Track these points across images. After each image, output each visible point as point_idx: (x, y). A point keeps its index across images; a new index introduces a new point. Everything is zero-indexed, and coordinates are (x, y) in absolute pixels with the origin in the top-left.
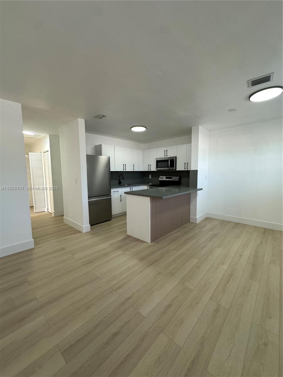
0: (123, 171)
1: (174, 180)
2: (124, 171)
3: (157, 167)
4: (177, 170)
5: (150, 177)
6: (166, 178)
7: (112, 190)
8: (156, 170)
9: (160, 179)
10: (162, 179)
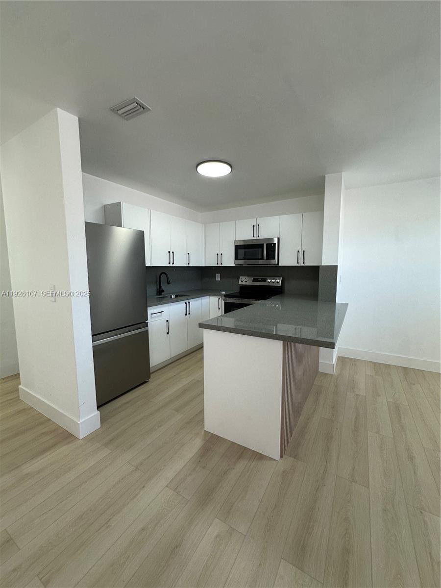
0: (168, 265)
1: (270, 285)
2: (170, 265)
3: (237, 258)
4: (280, 265)
5: (218, 279)
6: (254, 280)
7: (150, 310)
8: (234, 265)
9: (240, 283)
10: (244, 283)
